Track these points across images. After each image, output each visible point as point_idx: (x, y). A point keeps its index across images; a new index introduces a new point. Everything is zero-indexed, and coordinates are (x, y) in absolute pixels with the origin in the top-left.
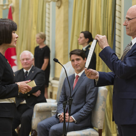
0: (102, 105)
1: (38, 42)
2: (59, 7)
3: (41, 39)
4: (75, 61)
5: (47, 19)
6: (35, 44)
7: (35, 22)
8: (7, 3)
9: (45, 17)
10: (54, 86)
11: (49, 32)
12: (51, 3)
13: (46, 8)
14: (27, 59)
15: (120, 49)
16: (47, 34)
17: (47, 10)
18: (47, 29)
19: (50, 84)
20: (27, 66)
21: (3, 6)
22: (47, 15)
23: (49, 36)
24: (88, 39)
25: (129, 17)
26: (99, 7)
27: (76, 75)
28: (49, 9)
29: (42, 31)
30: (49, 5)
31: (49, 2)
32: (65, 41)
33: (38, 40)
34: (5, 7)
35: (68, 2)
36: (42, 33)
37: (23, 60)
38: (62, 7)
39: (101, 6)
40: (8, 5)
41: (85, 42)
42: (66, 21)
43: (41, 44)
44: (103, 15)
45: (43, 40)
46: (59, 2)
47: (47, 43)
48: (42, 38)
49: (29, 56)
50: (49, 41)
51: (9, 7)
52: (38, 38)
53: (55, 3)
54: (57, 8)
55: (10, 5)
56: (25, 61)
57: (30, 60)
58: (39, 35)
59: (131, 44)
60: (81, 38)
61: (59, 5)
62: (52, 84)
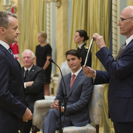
0: (99, 101)
1: (39, 41)
2: (59, 7)
3: (42, 38)
4: (71, 61)
5: (48, 19)
6: (36, 42)
7: (36, 21)
8: (10, 4)
9: (46, 16)
10: (55, 82)
11: (50, 31)
12: (51, 3)
13: (46, 8)
14: (28, 57)
15: (116, 46)
16: (48, 32)
17: (48, 10)
18: (48, 28)
19: (51, 80)
20: (28, 64)
21: (6, 6)
22: (48, 15)
23: (50, 35)
24: (83, 38)
25: (123, 17)
26: (96, 7)
27: (72, 74)
28: (49, 9)
29: (43, 30)
30: (49, 5)
31: (50, 2)
32: (65, 39)
33: (40, 39)
34: (8, 8)
35: (67, 2)
36: (43, 32)
37: (25, 58)
38: (62, 7)
39: (98, 6)
40: (11, 6)
41: (81, 41)
42: (66, 20)
43: (42, 42)
44: (100, 14)
45: (44, 39)
46: (59, 2)
47: (48, 41)
48: (44, 37)
49: (31, 54)
50: (50, 39)
51: (11, 7)
52: (39, 38)
53: (55, 3)
54: (57, 8)
55: (13, 6)
56: (26, 59)
57: (31, 59)
58: (40, 34)
59: (126, 44)
60: (76, 36)
61: (59, 5)
62: (53, 81)
